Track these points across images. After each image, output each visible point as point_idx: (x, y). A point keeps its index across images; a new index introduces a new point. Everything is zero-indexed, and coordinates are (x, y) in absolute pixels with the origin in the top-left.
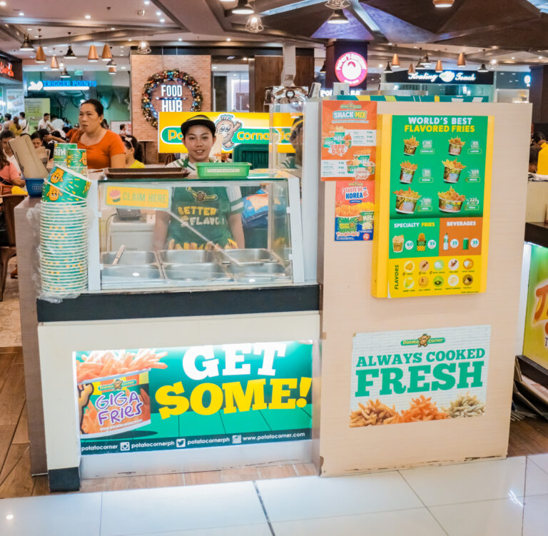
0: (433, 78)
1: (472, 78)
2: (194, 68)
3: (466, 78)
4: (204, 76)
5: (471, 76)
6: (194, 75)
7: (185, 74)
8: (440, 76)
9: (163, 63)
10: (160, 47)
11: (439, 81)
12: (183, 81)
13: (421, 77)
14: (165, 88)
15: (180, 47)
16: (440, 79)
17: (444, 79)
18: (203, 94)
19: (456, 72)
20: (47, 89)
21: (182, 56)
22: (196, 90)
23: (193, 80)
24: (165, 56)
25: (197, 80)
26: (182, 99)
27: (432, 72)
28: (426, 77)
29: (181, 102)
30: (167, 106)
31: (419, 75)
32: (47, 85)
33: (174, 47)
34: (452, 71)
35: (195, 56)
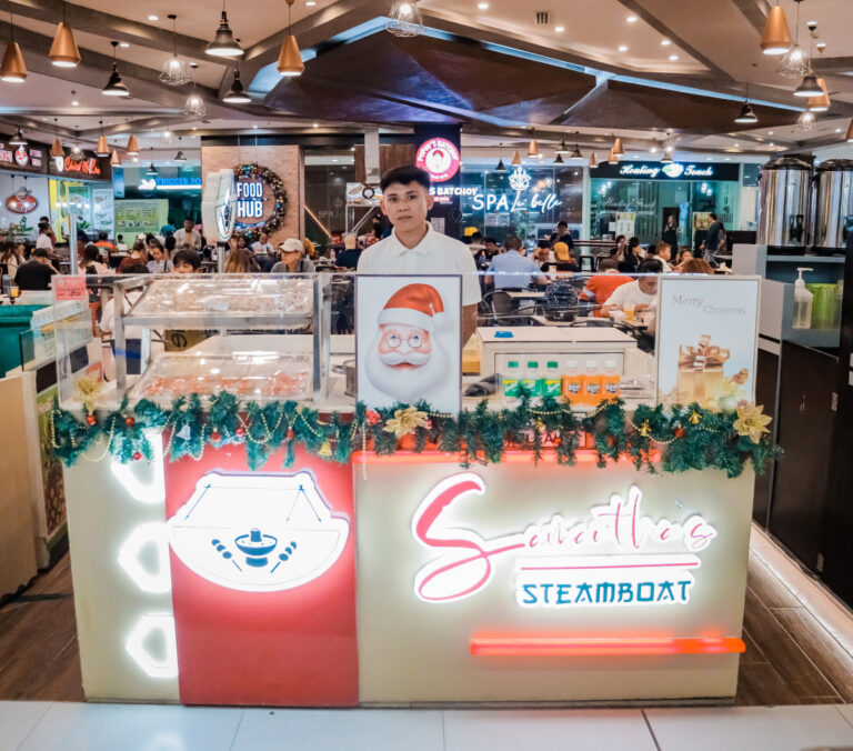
0: (654, 172)
1: (709, 172)
2: (278, 161)
3: (699, 173)
4: (290, 171)
5: (706, 169)
6: (278, 171)
7: (266, 169)
8: (664, 170)
9: (239, 157)
10: (235, 137)
11: (662, 176)
12: (264, 178)
13: (637, 171)
14: (241, 187)
15: (260, 136)
16: (664, 173)
17: (670, 174)
18: (289, 193)
19: (686, 164)
20: (160, 188)
21: (263, 147)
22: (277, 189)
23: (275, 176)
24: (242, 148)
25: (281, 178)
26: (262, 200)
27: (651, 165)
28: (643, 170)
29: (261, 203)
30: (243, 209)
31: (634, 168)
32: (160, 183)
33: (253, 137)
34: (680, 163)
35: (279, 147)
